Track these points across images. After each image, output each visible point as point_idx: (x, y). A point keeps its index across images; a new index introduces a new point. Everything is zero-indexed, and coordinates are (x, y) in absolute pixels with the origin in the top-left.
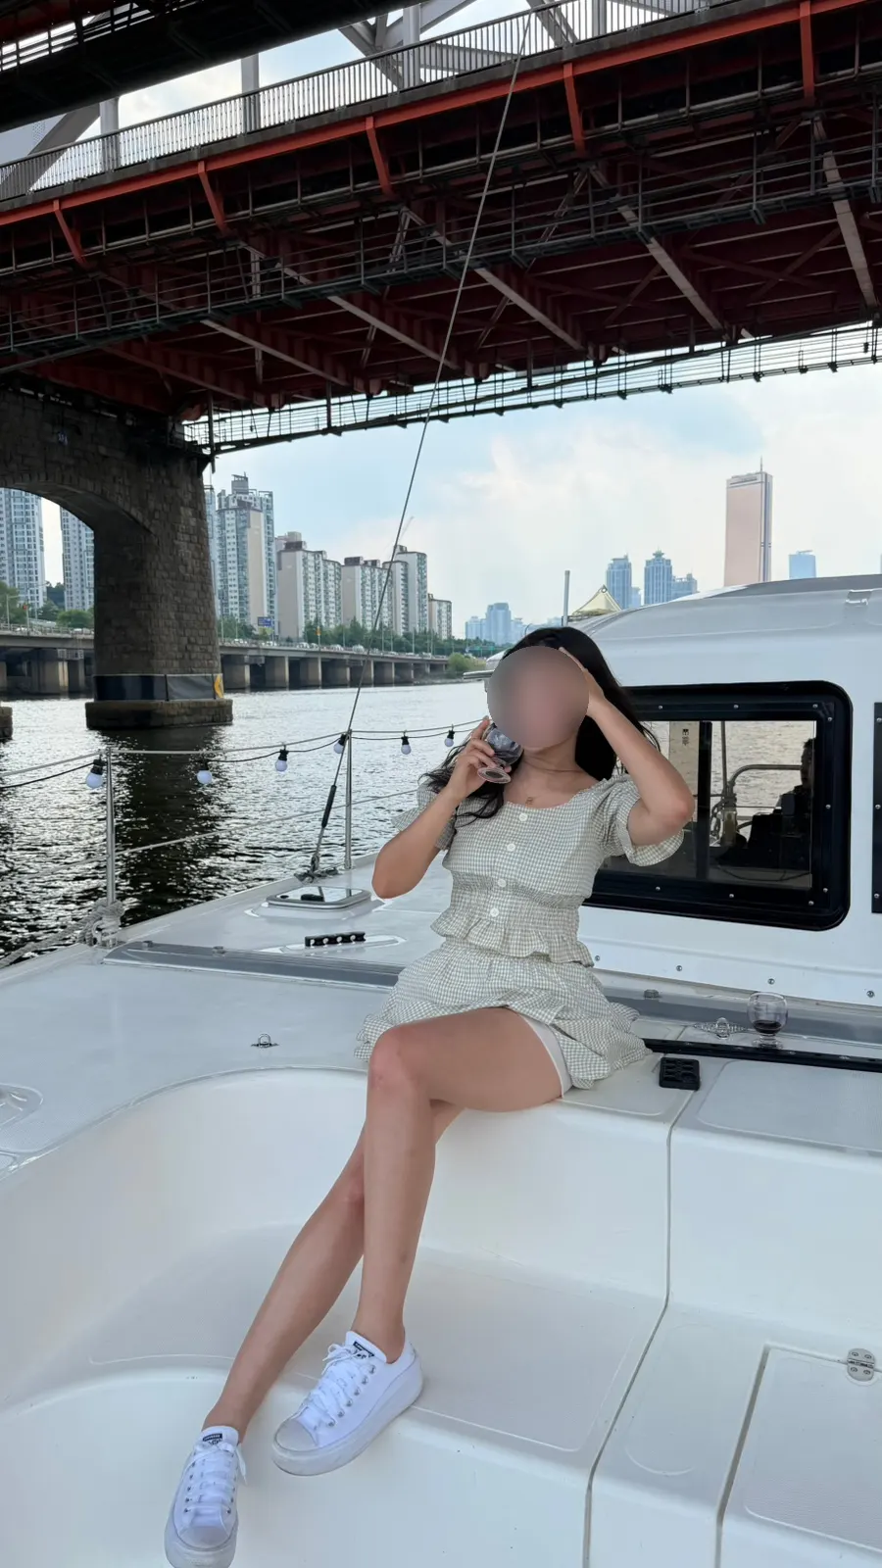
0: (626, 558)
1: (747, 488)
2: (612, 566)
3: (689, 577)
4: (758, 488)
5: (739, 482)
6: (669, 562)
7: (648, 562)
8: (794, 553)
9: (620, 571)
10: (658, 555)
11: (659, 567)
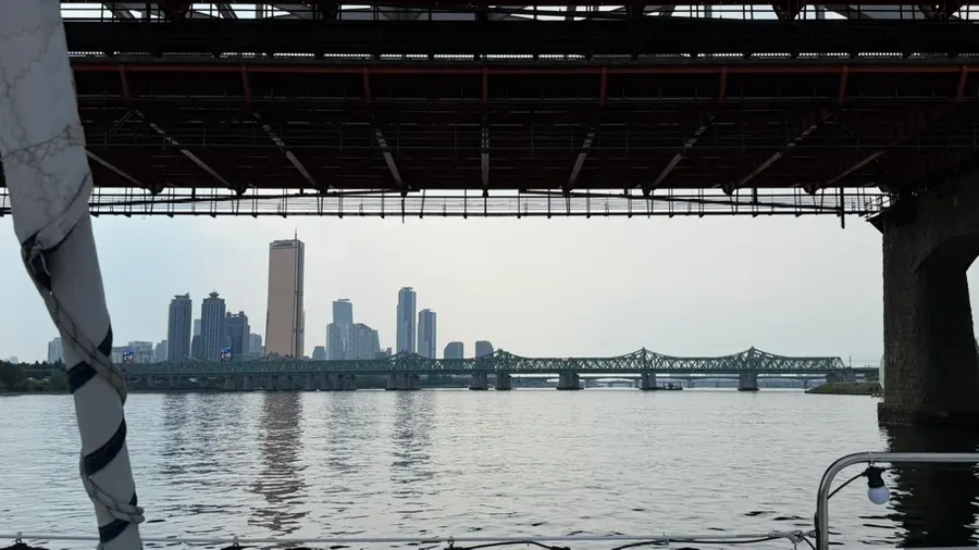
0: (187, 296)
1: (286, 250)
2: (174, 301)
3: (242, 313)
4: (293, 252)
5: (279, 247)
6: (223, 301)
7: (205, 300)
8: (336, 300)
9: (180, 307)
10: (214, 295)
11: (214, 304)
